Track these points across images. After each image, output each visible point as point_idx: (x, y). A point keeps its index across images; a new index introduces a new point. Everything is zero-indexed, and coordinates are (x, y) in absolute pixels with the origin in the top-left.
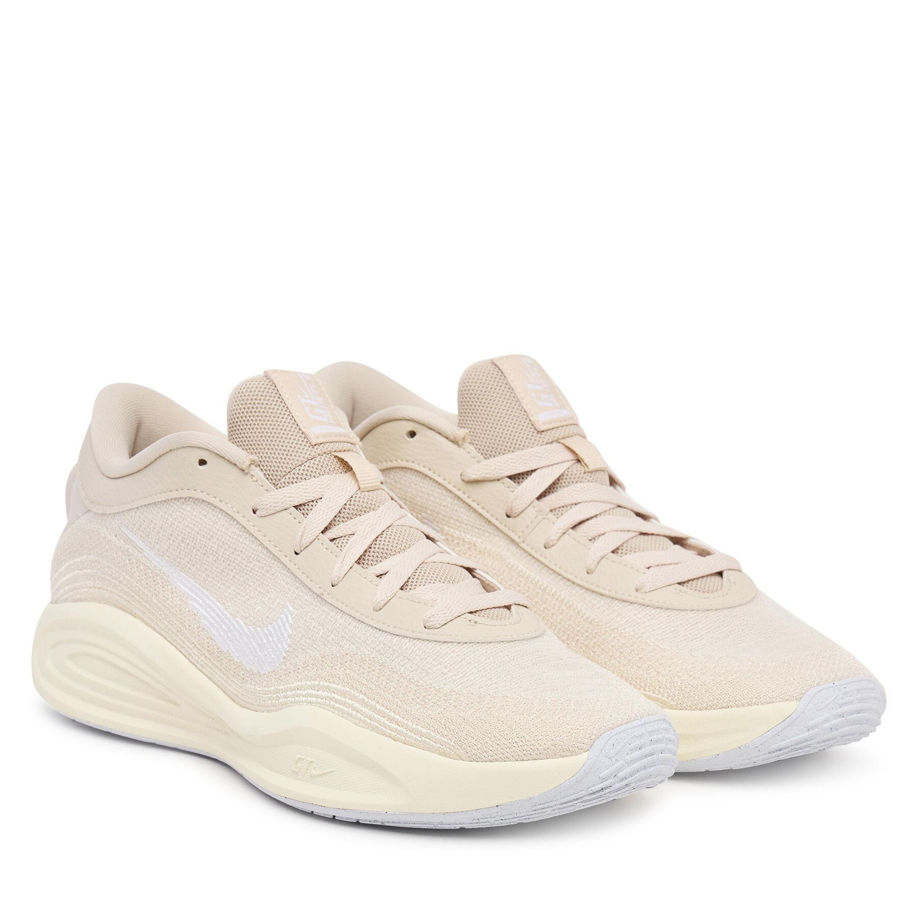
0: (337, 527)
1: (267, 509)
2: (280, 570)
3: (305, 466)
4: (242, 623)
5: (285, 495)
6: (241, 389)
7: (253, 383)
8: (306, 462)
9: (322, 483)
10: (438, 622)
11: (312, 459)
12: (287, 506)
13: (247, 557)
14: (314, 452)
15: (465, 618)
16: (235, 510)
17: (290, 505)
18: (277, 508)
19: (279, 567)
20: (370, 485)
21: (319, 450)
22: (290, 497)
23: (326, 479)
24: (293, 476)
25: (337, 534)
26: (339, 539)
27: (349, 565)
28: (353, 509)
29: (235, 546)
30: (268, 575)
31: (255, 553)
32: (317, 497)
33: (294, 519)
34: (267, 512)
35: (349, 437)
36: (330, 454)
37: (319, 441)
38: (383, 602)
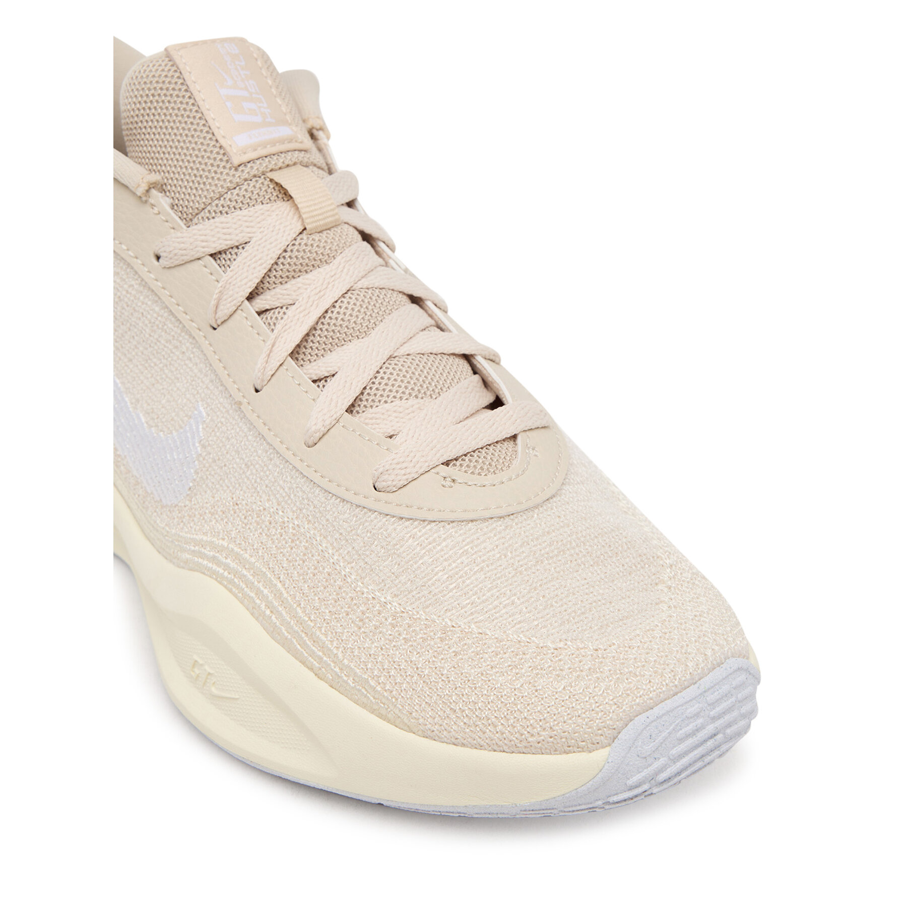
0: (272, 292)
1: (171, 259)
2: (193, 348)
3: (225, 199)
4: (143, 420)
5: (195, 237)
6: (140, 72)
7: (157, 64)
8: (227, 193)
9: (251, 219)
10: (394, 483)
11: (235, 188)
12: (198, 254)
13: (150, 323)
14: (238, 176)
15: (438, 473)
16: (132, 254)
17: (204, 253)
18: (185, 257)
19: (191, 343)
20: (322, 223)
21: (246, 172)
22: (203, 241)
23: (256, 212)
24: (215, 208)
25: (271, 303)
26: (273, 311)
27: (279, 361)
28: (302, 257)
29: (134, 305)
30: (177, 353)
31: (159, 318)
32: (242, 240)
33: (210, 275)
34: (172, 263)
35: (296, 141)
36: (262, 177)
37: (245, 158)
38: (318, 435)
